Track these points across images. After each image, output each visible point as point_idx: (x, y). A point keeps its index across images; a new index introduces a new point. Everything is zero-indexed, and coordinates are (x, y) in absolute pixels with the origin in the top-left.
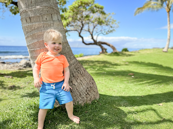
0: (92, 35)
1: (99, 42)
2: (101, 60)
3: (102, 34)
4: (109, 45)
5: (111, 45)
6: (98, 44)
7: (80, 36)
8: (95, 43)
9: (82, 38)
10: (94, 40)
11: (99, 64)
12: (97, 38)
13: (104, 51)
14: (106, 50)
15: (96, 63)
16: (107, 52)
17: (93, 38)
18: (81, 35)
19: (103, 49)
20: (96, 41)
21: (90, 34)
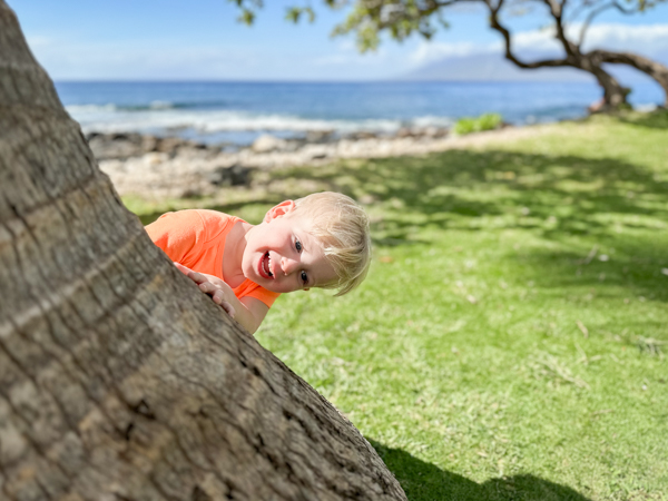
0: (559, 19)
1: (594, 53)
2: (591, 152)
3: (614, 12)
4: (647, 70)
5: (657, 68)
6: (585, 63)
7: (496, 25)
8: (573, 57)
9: (506, 34)
10: (566, 43)
11: (576, 177)
12: (582, 36)
13: (615, 101)
14: (624, 92)
15: (561, 171)
16: (629, 107)
17: (561, 35)
18: (505, 18)
19: (610, 89)
20: (578, 47)
21: (552, 13)
